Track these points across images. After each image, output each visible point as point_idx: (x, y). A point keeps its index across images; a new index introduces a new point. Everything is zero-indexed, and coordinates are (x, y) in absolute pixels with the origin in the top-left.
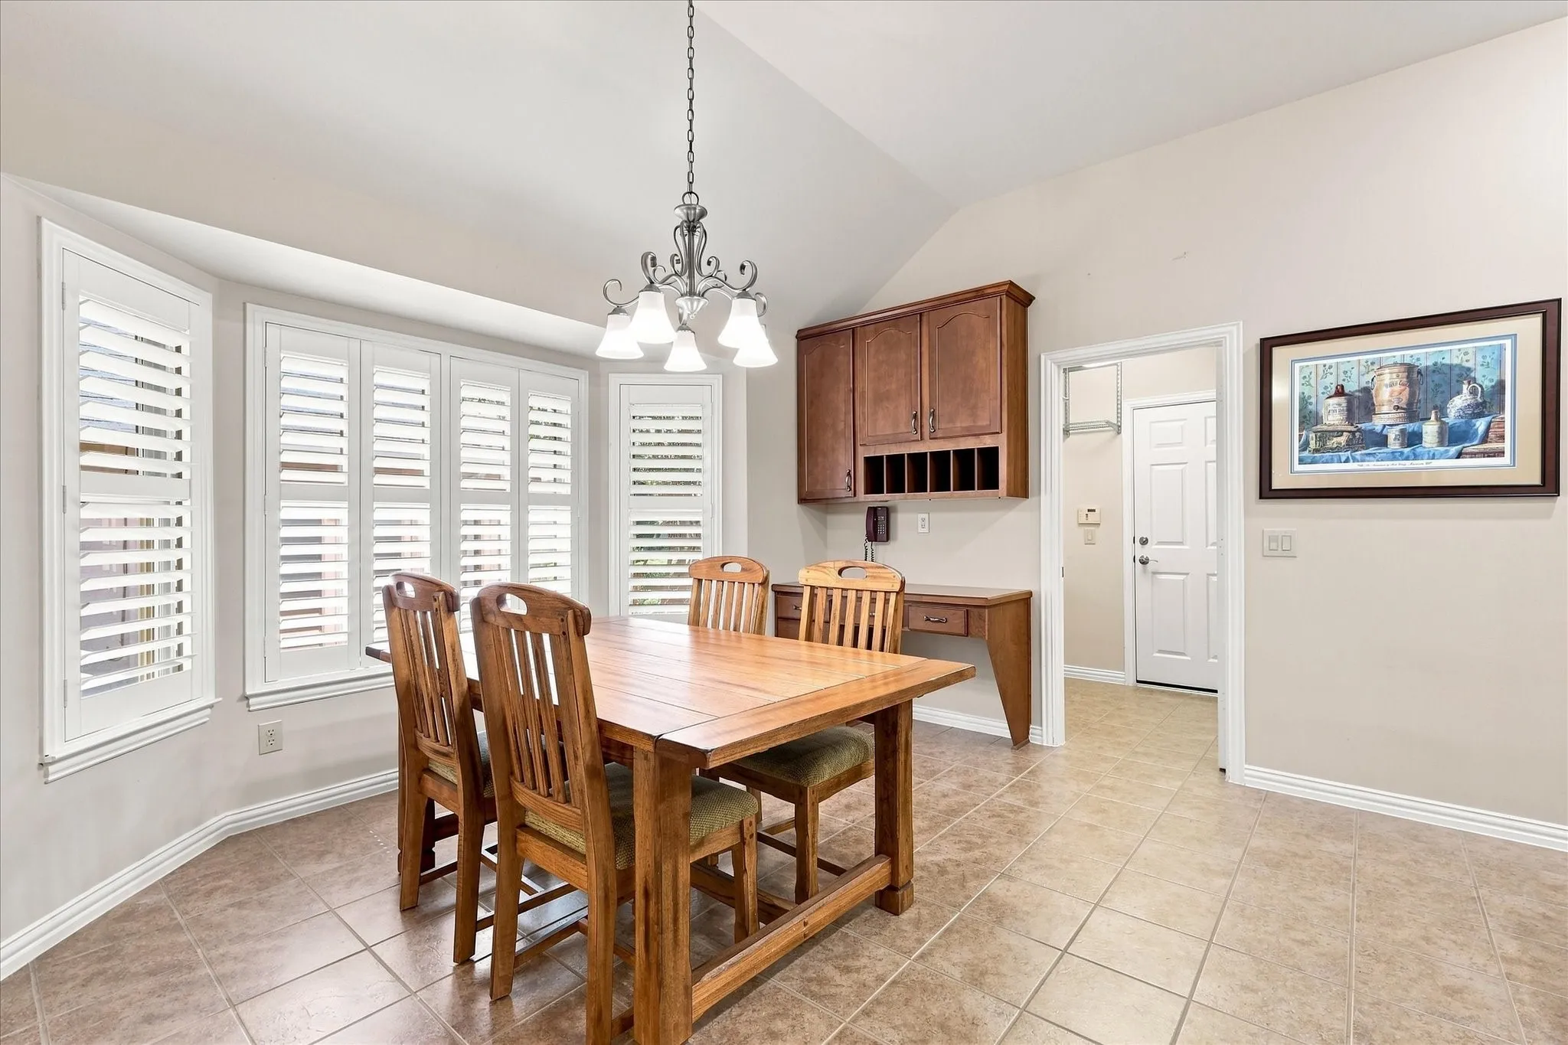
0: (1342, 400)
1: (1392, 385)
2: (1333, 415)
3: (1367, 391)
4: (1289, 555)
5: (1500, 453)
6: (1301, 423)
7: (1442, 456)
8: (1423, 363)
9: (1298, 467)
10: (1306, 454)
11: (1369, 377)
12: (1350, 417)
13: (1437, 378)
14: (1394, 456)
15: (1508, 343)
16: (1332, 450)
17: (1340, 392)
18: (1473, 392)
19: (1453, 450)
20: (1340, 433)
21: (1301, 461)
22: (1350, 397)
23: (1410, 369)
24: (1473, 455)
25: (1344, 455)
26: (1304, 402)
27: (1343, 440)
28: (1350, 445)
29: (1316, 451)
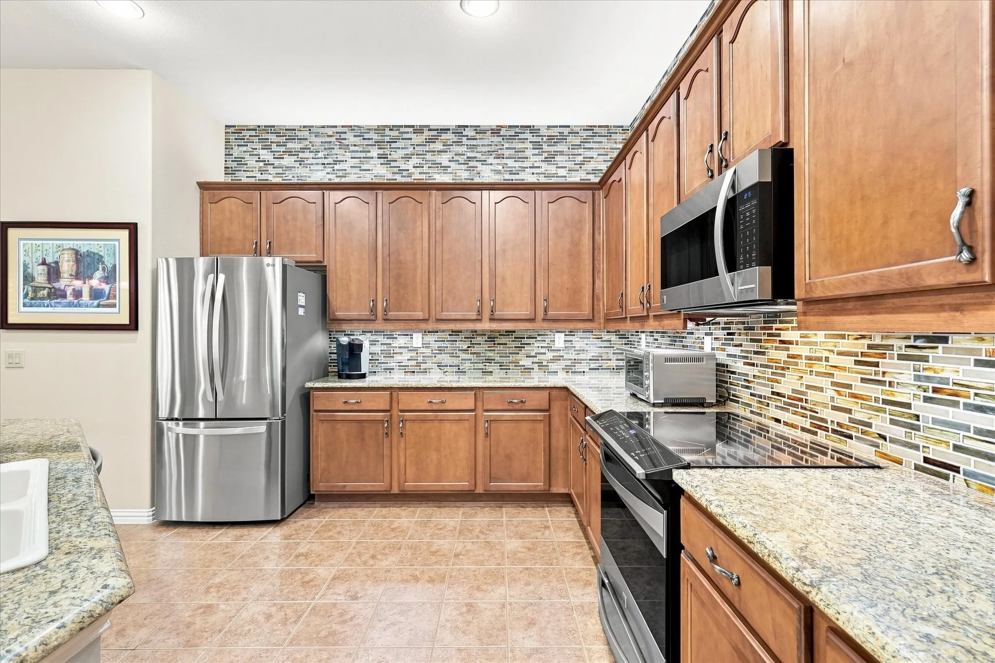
0: (45, 267)
1: (69, 261)
2: (40, 277)
3: (57, 263)
4: (18, 366)
5: (114, 306)
6: (24, 280)
7: (91, 306)
8: (83, 250)
9: (23, 309)
10: (27, 300)
11: (57, 255)
12: (49, 280)
13: (88, 259)
14: (70, 305)
15: (117, 243)
16: (40, 299)
17: (44, 263)
18: (104, 269)
19: (96, 302)
20: (44, 288)
21: (25, 305)
22: (48, 265)
23: (76, 252)
24: (104, 306)
25: (47, 302)
26: (26, 266)
27: (45, 292)
28: (49, 296)
29: (32, 299)
